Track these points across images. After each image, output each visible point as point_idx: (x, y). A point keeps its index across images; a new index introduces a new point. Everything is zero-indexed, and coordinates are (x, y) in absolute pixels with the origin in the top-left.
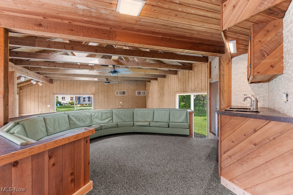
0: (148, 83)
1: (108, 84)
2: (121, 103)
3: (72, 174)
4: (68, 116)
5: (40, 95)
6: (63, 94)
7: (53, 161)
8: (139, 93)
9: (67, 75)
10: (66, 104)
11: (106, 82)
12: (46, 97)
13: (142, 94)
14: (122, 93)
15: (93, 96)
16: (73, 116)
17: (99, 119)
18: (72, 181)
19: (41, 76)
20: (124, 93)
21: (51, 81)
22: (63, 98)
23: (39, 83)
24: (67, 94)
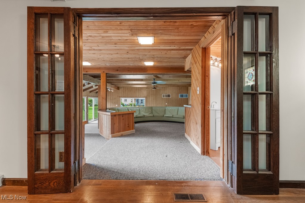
0: (190, 87)
1: (155, 89)
2: (166, 104)
3: (128, 124)
4: (128, 109)
5: (111, 98)
6: (125, 97)
7: (123, 118)
8: (182, 96)
9: (128, 84)
10: (128, 105)
11: (153, 88)
12: (115, 99)
13: (184, 96)
14: (168, 96)
15: (145, 98)
16: (130, 109)
17: (144, 112)
18: (128, 126)
19: (113, 86)
20: (169, 96)
21: (118, 88)
22: (126, 100)
23: (112, 90)
24: (128, 97)
